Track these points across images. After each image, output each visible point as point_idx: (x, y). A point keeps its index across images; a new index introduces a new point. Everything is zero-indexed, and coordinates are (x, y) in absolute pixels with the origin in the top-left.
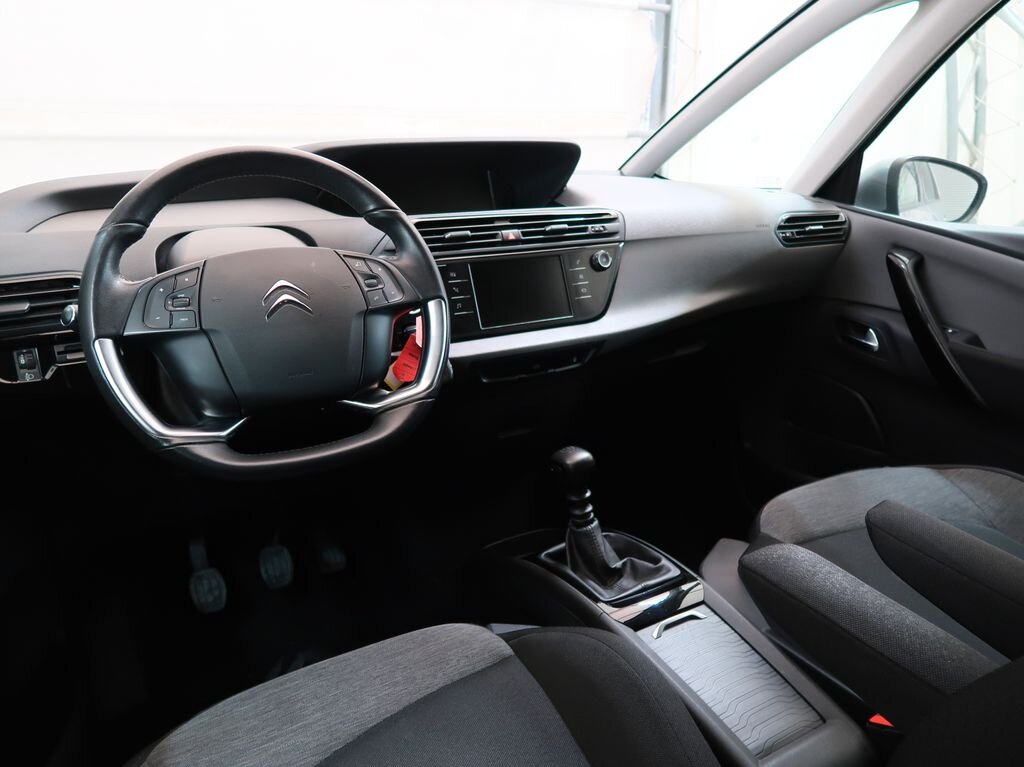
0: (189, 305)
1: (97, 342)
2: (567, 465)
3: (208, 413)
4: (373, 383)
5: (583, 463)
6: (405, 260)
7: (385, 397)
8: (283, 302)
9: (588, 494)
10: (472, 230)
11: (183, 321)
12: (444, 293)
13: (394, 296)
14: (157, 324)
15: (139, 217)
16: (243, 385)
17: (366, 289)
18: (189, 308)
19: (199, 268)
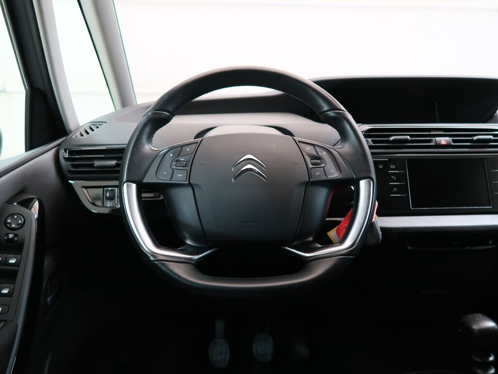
0: (185, 166)
1: (125, 184)
2: (473, 330)
3: (189, 242)
4: (309, 237)
5: (488, 331)
6: (346, 148)
7: (319, 249)
8: (247, 170)
9: (491, 359)
10: (411, 136)
11: (180, 177)
12: (374, 176)
13: (332, 174)
14: (163, 177)
15: (170, 109)
16: (210, 225)
17: (311, 166)
18: (185, 168)
19: (197, 143)
